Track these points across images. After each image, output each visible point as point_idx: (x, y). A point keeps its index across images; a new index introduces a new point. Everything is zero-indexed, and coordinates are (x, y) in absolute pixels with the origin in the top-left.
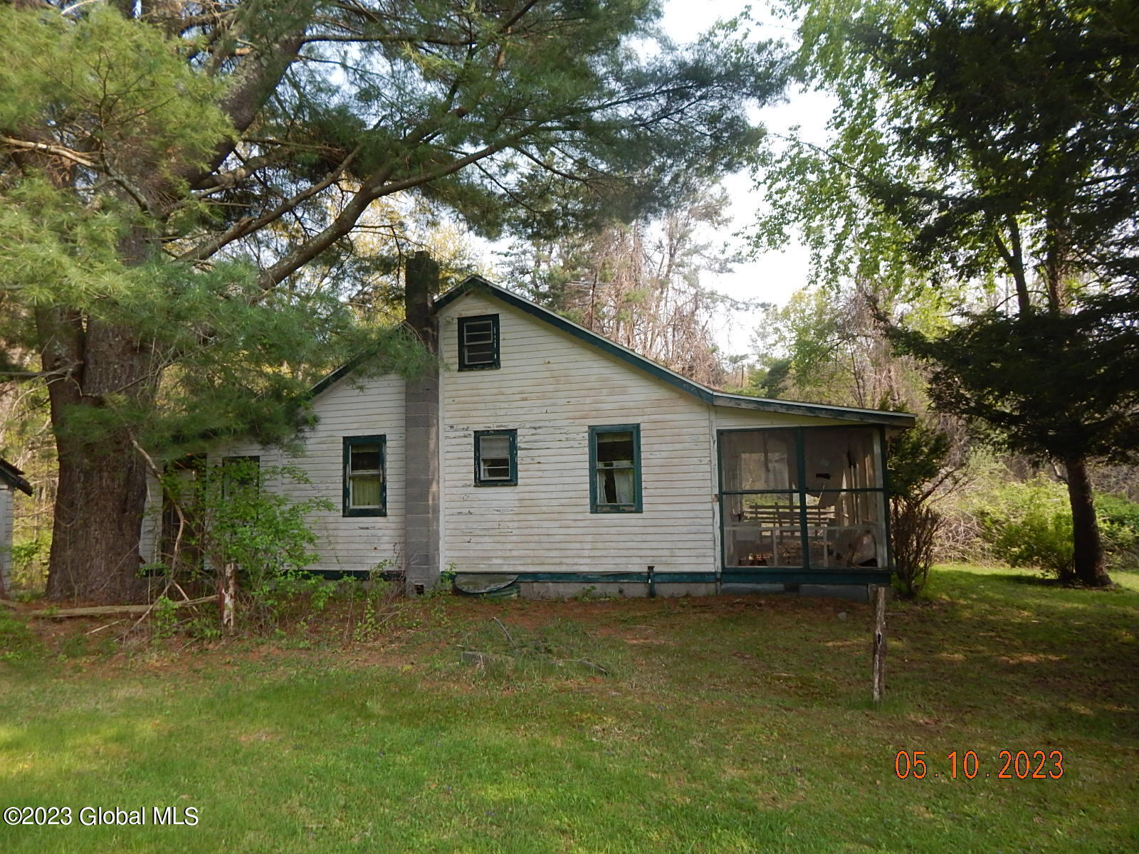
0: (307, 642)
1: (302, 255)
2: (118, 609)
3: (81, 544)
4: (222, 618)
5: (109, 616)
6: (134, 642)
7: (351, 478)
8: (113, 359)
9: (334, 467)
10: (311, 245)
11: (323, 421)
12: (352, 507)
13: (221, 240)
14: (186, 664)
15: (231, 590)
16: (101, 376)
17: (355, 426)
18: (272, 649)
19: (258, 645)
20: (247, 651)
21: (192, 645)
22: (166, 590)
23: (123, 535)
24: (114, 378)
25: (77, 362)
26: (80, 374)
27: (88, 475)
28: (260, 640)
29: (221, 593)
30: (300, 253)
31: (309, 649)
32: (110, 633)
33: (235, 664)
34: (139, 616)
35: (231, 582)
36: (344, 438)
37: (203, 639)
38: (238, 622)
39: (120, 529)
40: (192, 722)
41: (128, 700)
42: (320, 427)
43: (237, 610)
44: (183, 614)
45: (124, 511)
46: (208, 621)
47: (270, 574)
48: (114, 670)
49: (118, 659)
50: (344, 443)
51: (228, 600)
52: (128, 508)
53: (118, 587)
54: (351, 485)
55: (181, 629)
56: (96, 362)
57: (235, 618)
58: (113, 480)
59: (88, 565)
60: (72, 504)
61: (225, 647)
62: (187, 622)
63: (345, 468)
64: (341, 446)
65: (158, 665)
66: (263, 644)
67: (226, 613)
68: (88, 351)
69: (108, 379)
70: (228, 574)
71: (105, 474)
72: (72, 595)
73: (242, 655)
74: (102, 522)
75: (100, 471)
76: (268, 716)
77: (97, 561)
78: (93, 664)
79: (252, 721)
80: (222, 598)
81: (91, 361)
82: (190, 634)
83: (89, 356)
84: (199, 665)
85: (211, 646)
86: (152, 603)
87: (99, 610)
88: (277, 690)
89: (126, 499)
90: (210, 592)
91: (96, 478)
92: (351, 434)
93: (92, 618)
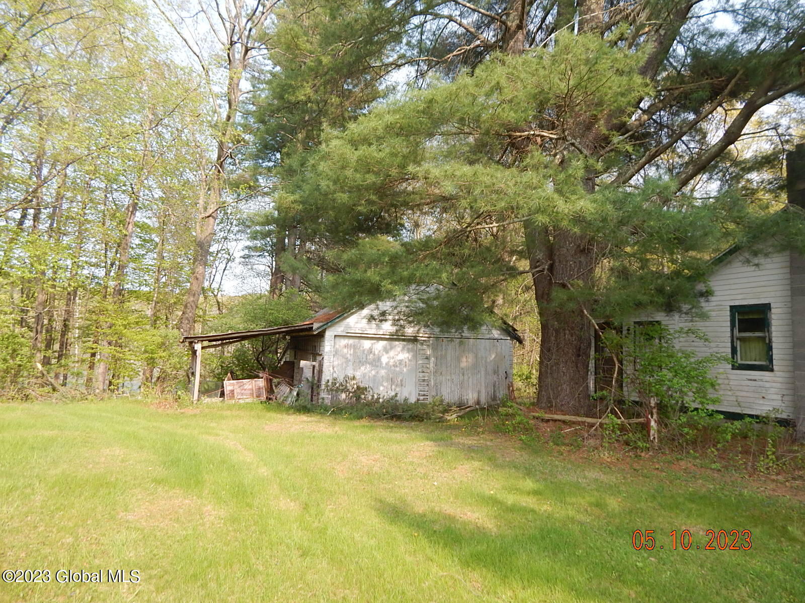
0: (718, 465)
1: (696, 167)
2: (580, 419)
3: (555, 375)
4: (649, 436)
5: (574, 423)
6: (592, 442)
7: (738, 339)
8: (569, 258)
9: (723, 329)
10: (703, 158)
11: (716, 293)
12: (740, 362)
13: (636, 168)
14: (628, 463)
15: (655, 416)
16: (563, 269)
17: (740, 297)
18: (689, 465)
19: (678, 460)
20: (669, 462)
21: (629, 451)
22: (609, 410)
23: (579, 371)
24: (570, 271)
25: (549, 262)
26: (551, 268)
27: (557, 331)
28: (679, 456)
29: (647, 418)
30: (694, 166)
31: (719, 470)
32: (576, 433)
33: (662, 471)
34: (592, 425)
35: (655, 411)
36: (731, 306)
37: (636, 448)
38: (660, 440)
39: (577, 367)
40: (642, 505)
41: (596, 480)
42: (712, 299)
43: (659, 432)
44: (622, 428)
45: (579, 356)
46: (638, 435)
47: (684, 409)
48: (581, 458)
49: (583, 452)
50: (731, 311)
51: (653, 423)
52: (581, 353)
53: (577, 404)
54: (738, 344)
55: (620, 439)
56: (560, 262)
57: (659, 437)
58: (572, 336)
59: (559, 389)
60: (549, 350)
61: (653, 457)
62: (625, 434)
63: (732, 330)
64: (728, 313)
65: (609, 460)
66: (681, 459)
67: (652, 432)
68: (555, 254)
69: (567, 271)
70: (653, 405)
71: (567, 332)
72: (552, 406)
73: (666, 465)
74: (567, 362)
75: (564, 330)
76: (700, 516)
77: (564, 386)
78: (569, 451)
79: (688, 516)
80: (649, 422)
81: (557, 261)
82: (627, 443)
83: (556, 258)
84: (636, 466)
85: (643, 454)
86: (600, 418)
87: (567, 418)
88: (701, 498)
89: (580, 348)
90: (639, 416)
91: (562, 334)
92: (737, 303)
93: (564, 422)
